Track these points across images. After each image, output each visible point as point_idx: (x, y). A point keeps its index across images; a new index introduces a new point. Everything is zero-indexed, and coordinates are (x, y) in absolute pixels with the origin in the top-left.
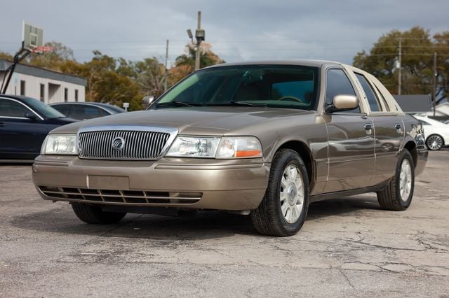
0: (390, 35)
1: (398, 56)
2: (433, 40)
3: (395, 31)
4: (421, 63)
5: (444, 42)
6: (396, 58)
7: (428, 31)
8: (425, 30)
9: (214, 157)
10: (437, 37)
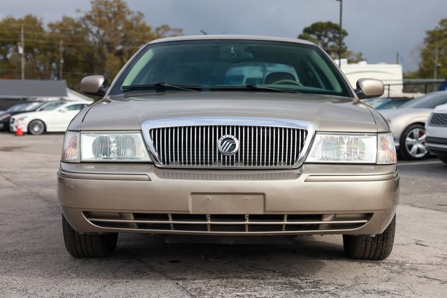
0: (5, 21)
1: (20, 41)
2: (46, 29)
3: (10, 17)
4: (36, 50)
5: (57, 31)
6: (19, 43)
7: (42, 19)
8: (39, 19)
9: (374, 162)
10: (51, 26)
